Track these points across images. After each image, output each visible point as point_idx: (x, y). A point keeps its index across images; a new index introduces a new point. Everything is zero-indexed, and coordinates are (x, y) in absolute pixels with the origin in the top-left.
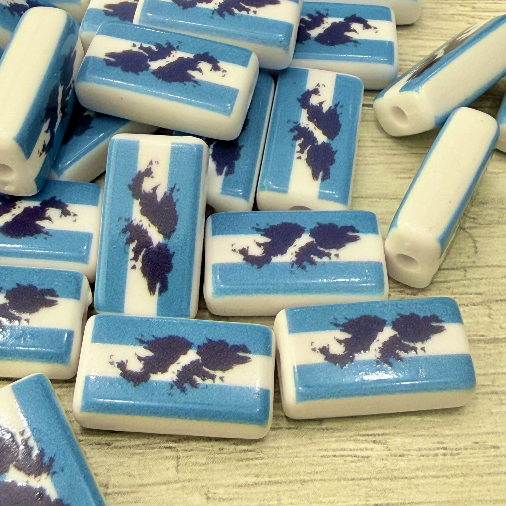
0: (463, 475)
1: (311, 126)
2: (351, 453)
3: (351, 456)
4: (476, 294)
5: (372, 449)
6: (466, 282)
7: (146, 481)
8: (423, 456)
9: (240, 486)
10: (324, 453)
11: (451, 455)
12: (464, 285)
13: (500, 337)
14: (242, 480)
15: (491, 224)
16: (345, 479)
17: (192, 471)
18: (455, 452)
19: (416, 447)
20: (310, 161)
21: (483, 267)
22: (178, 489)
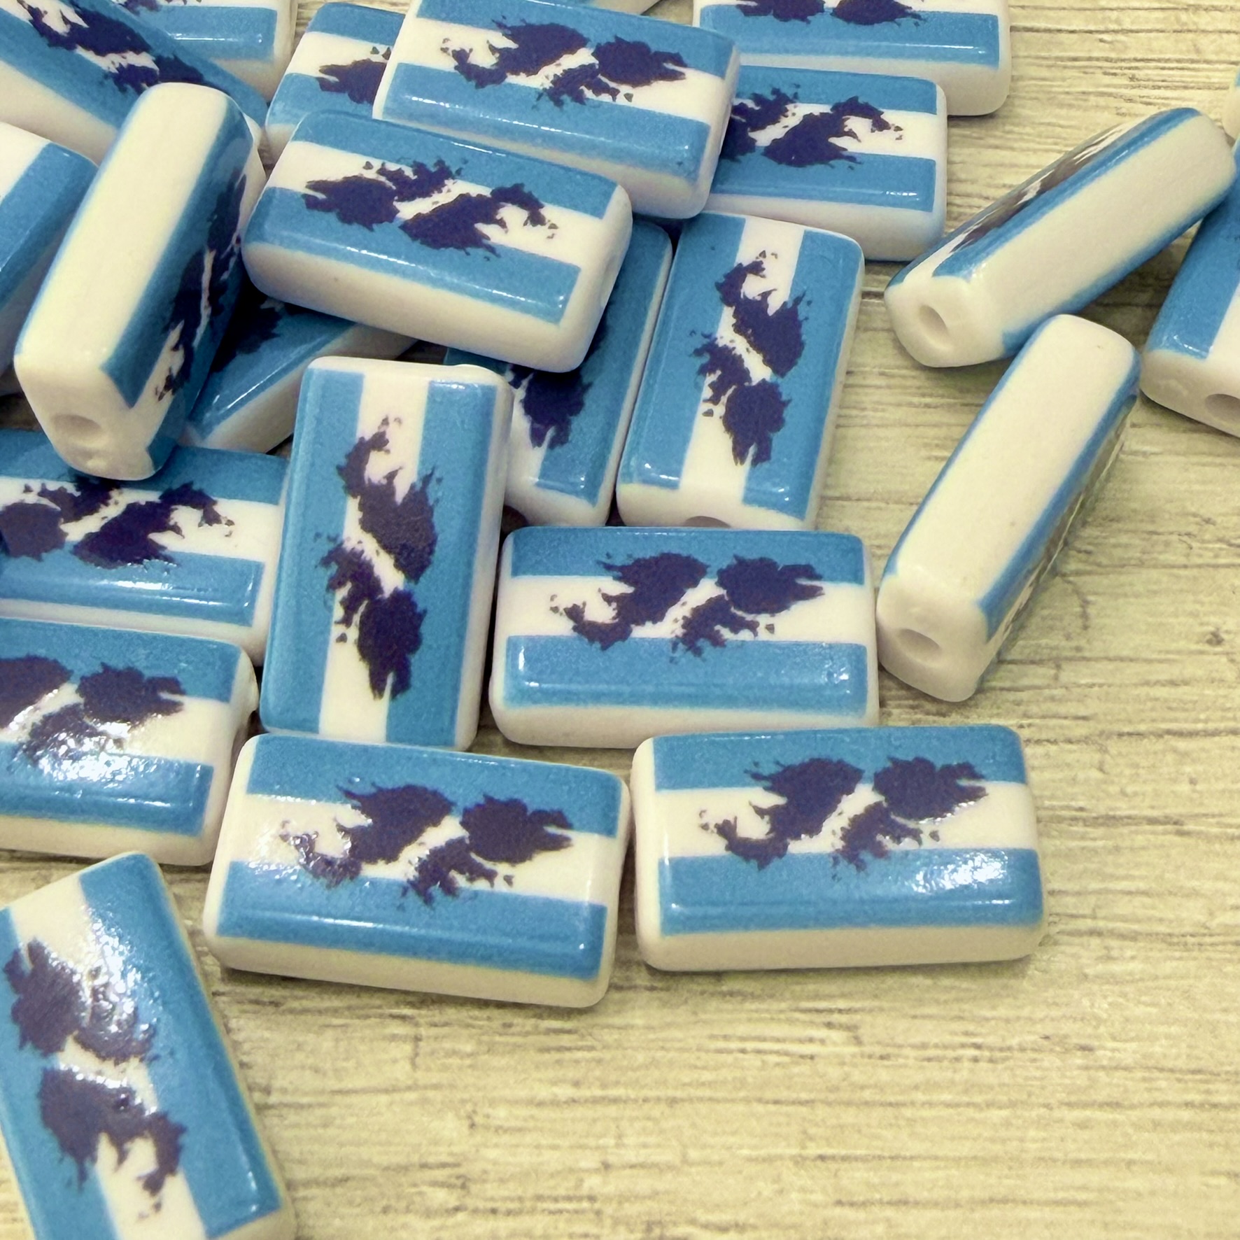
0: (1012, 1104)
1: (740, 345)
2: (777, 1046)
3: (777, 1053)
4: (1077, 718)
5: (822, 1042)
6: (1058, 692)
7: (348, 1084)
8: (929, 1060)
9: (540, 1104)
10: (721, 1044)
11: (991, 1061)
12: (1053, 699)
13: (1118, 813)
14: (544, 1092)
15: (1123, 566)
16: (760, 1100)
17: (445, 1068)
18: (998, 1055)
19: (917, 1040)
20: (732, 423)
21: (1097, 659)
22: (411, 1104)
